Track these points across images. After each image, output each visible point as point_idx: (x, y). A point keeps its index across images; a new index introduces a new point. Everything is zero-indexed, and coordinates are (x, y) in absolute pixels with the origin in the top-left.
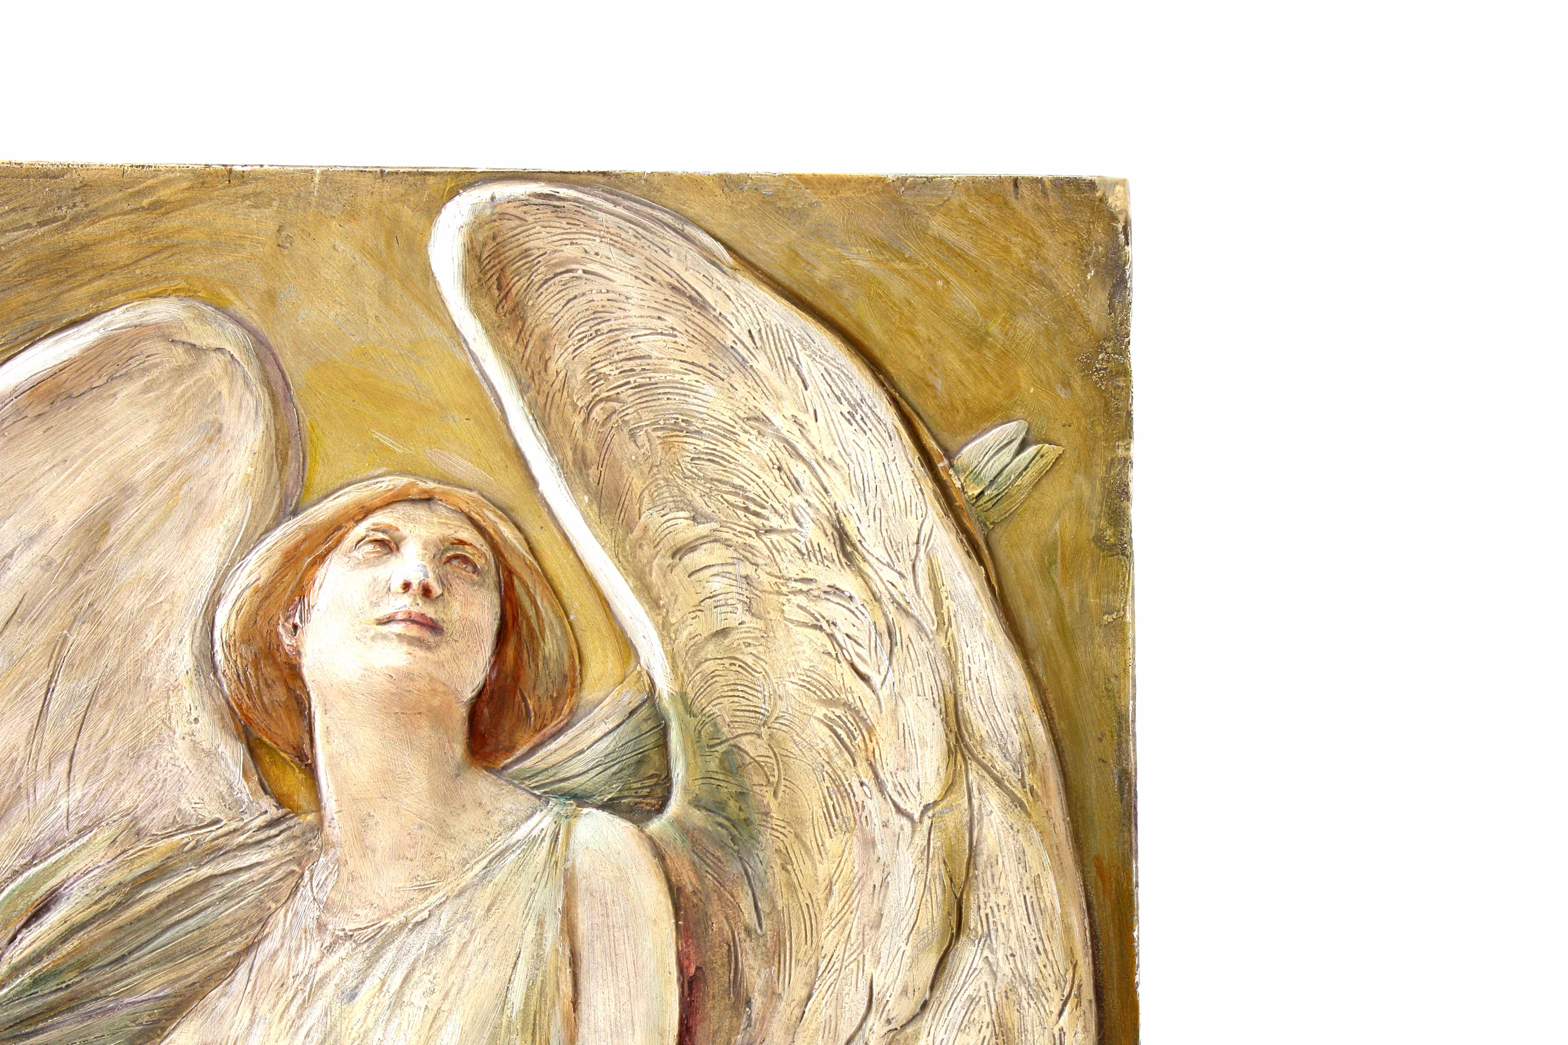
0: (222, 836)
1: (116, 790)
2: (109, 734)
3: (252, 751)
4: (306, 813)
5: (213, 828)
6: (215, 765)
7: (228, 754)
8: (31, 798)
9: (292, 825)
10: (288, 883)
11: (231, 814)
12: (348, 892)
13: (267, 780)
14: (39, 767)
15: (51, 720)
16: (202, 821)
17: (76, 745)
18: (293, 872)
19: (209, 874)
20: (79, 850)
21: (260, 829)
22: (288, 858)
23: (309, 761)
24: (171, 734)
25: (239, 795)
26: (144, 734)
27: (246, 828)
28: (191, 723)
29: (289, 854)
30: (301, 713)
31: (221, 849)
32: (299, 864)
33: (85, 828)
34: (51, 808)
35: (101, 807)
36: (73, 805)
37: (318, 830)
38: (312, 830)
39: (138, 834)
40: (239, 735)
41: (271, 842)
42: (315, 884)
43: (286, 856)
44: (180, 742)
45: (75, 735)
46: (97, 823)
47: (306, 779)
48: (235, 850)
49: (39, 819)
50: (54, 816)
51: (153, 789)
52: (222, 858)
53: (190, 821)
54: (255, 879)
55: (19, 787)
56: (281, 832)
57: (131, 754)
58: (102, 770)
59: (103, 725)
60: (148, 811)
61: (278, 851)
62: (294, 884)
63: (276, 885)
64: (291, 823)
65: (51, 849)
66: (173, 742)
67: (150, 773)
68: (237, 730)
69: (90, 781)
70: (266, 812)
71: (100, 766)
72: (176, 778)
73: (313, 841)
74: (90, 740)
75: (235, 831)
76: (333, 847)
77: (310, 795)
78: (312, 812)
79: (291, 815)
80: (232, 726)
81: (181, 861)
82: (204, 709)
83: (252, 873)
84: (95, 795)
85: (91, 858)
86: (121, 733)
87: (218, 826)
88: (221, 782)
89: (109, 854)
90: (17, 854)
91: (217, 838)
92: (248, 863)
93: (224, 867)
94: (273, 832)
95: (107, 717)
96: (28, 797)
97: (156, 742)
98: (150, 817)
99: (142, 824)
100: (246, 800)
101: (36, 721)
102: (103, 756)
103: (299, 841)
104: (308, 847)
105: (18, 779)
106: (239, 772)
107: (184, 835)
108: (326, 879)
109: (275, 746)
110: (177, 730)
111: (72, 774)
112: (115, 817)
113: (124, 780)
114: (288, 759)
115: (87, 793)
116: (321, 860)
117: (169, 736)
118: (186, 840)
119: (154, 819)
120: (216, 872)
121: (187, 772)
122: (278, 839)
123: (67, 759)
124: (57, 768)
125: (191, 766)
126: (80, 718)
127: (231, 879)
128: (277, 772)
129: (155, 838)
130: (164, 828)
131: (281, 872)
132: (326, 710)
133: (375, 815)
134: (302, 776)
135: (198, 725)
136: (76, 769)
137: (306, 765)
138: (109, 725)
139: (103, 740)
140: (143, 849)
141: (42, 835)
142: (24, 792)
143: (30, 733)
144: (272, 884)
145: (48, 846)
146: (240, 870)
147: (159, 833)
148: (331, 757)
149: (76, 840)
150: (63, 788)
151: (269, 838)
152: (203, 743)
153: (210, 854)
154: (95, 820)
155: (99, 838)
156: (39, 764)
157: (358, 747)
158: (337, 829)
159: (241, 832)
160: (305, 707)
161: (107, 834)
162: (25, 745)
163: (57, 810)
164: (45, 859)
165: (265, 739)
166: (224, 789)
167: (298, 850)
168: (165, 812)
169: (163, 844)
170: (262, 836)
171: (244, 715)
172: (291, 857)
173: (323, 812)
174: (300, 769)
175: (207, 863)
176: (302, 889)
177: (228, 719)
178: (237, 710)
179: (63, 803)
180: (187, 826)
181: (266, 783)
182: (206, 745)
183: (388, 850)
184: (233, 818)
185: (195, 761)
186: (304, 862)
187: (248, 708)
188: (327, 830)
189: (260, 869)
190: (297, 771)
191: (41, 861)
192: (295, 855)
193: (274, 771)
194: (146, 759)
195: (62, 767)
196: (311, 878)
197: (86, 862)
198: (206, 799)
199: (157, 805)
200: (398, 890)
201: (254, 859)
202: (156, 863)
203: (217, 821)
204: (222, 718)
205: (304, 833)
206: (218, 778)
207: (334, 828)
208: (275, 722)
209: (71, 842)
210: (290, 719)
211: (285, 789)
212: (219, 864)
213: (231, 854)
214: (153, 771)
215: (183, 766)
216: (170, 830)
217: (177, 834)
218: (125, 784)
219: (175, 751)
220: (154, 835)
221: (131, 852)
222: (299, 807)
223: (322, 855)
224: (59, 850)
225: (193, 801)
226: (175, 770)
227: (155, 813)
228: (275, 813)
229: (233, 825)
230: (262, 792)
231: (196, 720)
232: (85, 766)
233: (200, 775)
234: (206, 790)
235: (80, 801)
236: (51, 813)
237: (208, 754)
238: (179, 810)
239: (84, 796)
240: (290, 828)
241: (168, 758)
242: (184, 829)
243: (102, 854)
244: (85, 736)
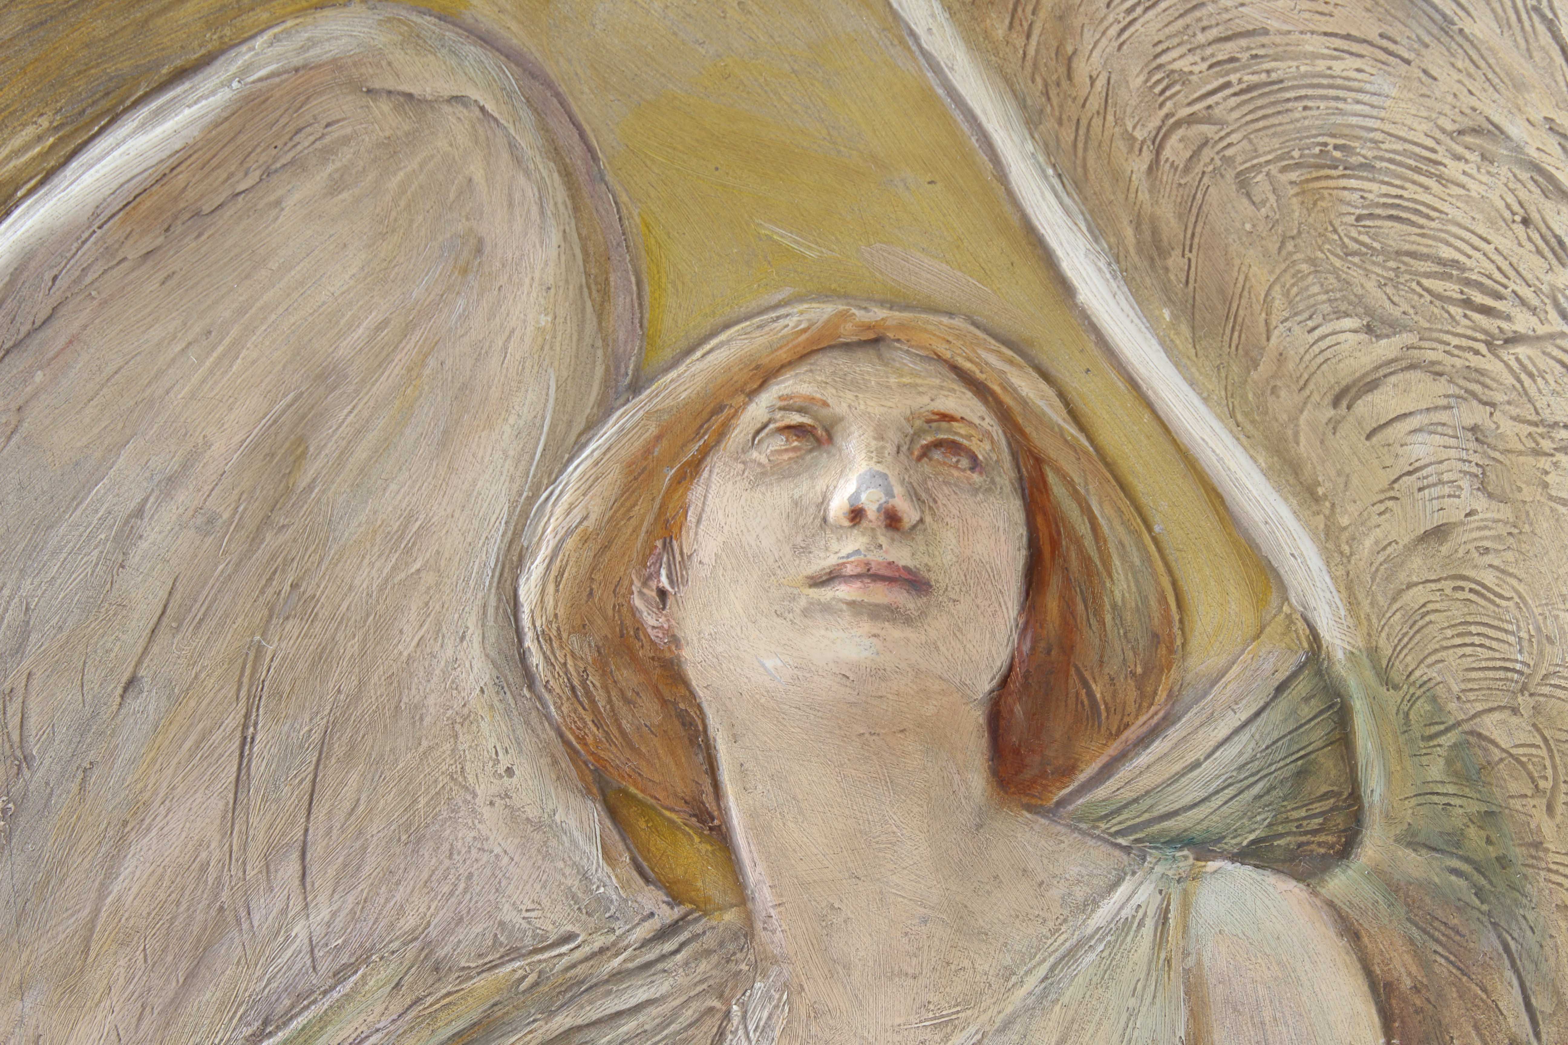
0: (582, 962)
1: (387, 901)
2: (362, 807)
3: (612, 812)
4: (721, 909)
5: (564, 949)
6: (553, 843)
7: (572, 823)
8: (245, 926)
9: (700, 931)
10: (704, 1028)
11: (592, 922)
12: (811, 1037)
13: (646, 859)
14: (251, 873)
15: (257, 791)
16: (544, 938)
17: (306, 831)
18: (711, 1010)
19: (567, 1026)
20: (338, 1007)
21: (645, 943)
22: (699, 988)
23: (716, 822)
24: (469, 797)
25: (602, 890)
26: (422, 801)
27: (622, 944)
28: (501, 777)
29: (701, 982)
30: (691, 741)
31: (582, 982)
32: (721, 996)
33: (345, 967)
34: (281, 939)
35: (366, 930)
36: (319, 932)
37: (746, 936)
38: (735, 937)
39: (437, 969)
40: (587, 789)
41: (668, 964)
42: (751, 1027)
43: (695, 985)
44: (486, 811)
45: (304, 812)
46: (365, 957)
47: (713, 852)
48: (607, 981)
49: (263, 960)
50: (289, 952)
51: (452, 893)
52: (585, 997)
53: (522, 940)
54: (646, 1027)
55: (221, 909)
56: (682, 945)
57: (404, 837)
58: (359, 868)
59: (349, 792)
60: (448, 931)
61: (681, 979)
62: (715, 1030)
63: (684, 1035)
64: (698, 928)
65: (293, 1006)
66: (474, 811)
67: (443, 867)
68: (582, 779)
69: (341, 889)
70: (652, 914)
71: (355, 863)
72: (488, 872)
73: (739, 956)
74: (330, 819)
75: (602, 950)
76: (775, 961)
77: (725, 877)
78: (732, 906)
79: (696, 915)
80: (574, 773)
81: (516, 1008)
82: (521, 752)
83: (642, 1018)
84: (353, 912)
85: (363, 1016)
86: (382, 802)
87: (572, 946)
88: (568, 871)
89: (391, 1007)
90: (235, 1021)
91: (574, 966)
92: (633, 1002)
93: (592, 1013)
94: (668, 946)
95: (354, 779)
96: (239, 922)
97: (445, 814)
98: (453, 939)
99: (441, 953)
100: (614, 897)
101: (231, 796)
102: (358, 844)
103: (714, 958)
104: (732, 966)
105: (217, 896)
106: (595, 853)
107: (518, 964)
108: (769, 1018)
109: (653, 801)
110: (479, 792)
111: (308, 880)
112: (394, 946)
113: (398, 883)
114: (679, 821)
115: (339, 909)
116: (757, 985)
117: (465, 801)
118: (520, 973)
119: (460, 942)
120: (579, 1022)
121: (506, 860)
122: (679, 957)
123: (295, 855)
124: (280, 874)
125: (511, 850)
126: (307, 783)
127: (607, 1030)
128: (662, 845)
129: (466, 974)
130: (480, 956)
131: (690, 1012)
132: (734, 735)
133: (844, 908)
134: (706, 847)
135: (515, 780)
136: (313, 869)
137: (711, 829)
138: (359, 791)
139: (353, 818)
140: (449, 994)
141: (274, 985)
142: (230, 918)
143: (224, 817)
144: (679, 1033)
145: (287, 1002)
146: (619, 1014)
147: (473, 965)
148: (752, 815)
149: (332, 988)
150: (296, 905)
151: (663, 958)
152: (526, 808)
153: (565, 991)
154: (359, 953)
155: (371, 983)
156: (248, 868)
157: (800, 797)
158: (779, 934)
159: (613, 951)
160: (697, 730)
161: (383, 975)
162: (218, 837)
163: (293, 942)
164: (285, 1024)
165: (633, 790)
166: (573, 882)
167: (714, 972)
168: (478, 929)
169: (481, 982)
170: (651, 956)
171: (593, 754)
172: (705, 986)
173: (750, 905)
174: (701, 835)
175: (562, 1006)
176: (730, 1037)
177: (565, 763)
178: (578, 747)
179: (299, 929)
180: (518, 949)
181: (645, 864)
182: (532, 812)
183: (871, 963)
184: (596, 930)
185: (516, 841)
186: (727, 991)
187: (598, 742)
188: (762, 936)
189: (654, 1011)
190: (697, 839)
191: (278, 1028)
192: (711, 982)
193: (658, 844)
194: (431, 843)
195: (290, 868)
196: (744, 1017)
197: (356, 1025)
198: (546, 902)
199: (461, 919)
200: (897, 1029)
201: (642, 995)
202: (476, 1015)
203: (569, 938)
204: (555, 762)
205: (721, 944)
206: (560, 865)
207: (774, 932)
208: (648, 761)
209: (325, 993)
210: (673, 753)
211: (680, 872)
212: (582, 1007)
213: (602, 989)
214: (447, 862)
215: (497, 850)
216: (490, 958)
217: (503, 964)
218: (401, 888)
219: (479, 826)
220: (464, 968)
221: (430, 1000)
222: (707, 900)
223: (759, 978)
224: (307, 1007)
225: (524, 908)
226: (485, 857)
227: (461, 933)
228: (667, 914)
229: (599, 941)
230: (641, 882)
231: (509, 771)
232: (329, 863)
233: (530, 863)
234: (544, 887)
235: (328, 924)
236: (283, 948)
237: (538, 826)
238: (502, 924)
239: (334, 914)
240: (695, 937)
241: (469, 839)
242: (513, 953)
243: (379, 1008)
244: (320, 813)
